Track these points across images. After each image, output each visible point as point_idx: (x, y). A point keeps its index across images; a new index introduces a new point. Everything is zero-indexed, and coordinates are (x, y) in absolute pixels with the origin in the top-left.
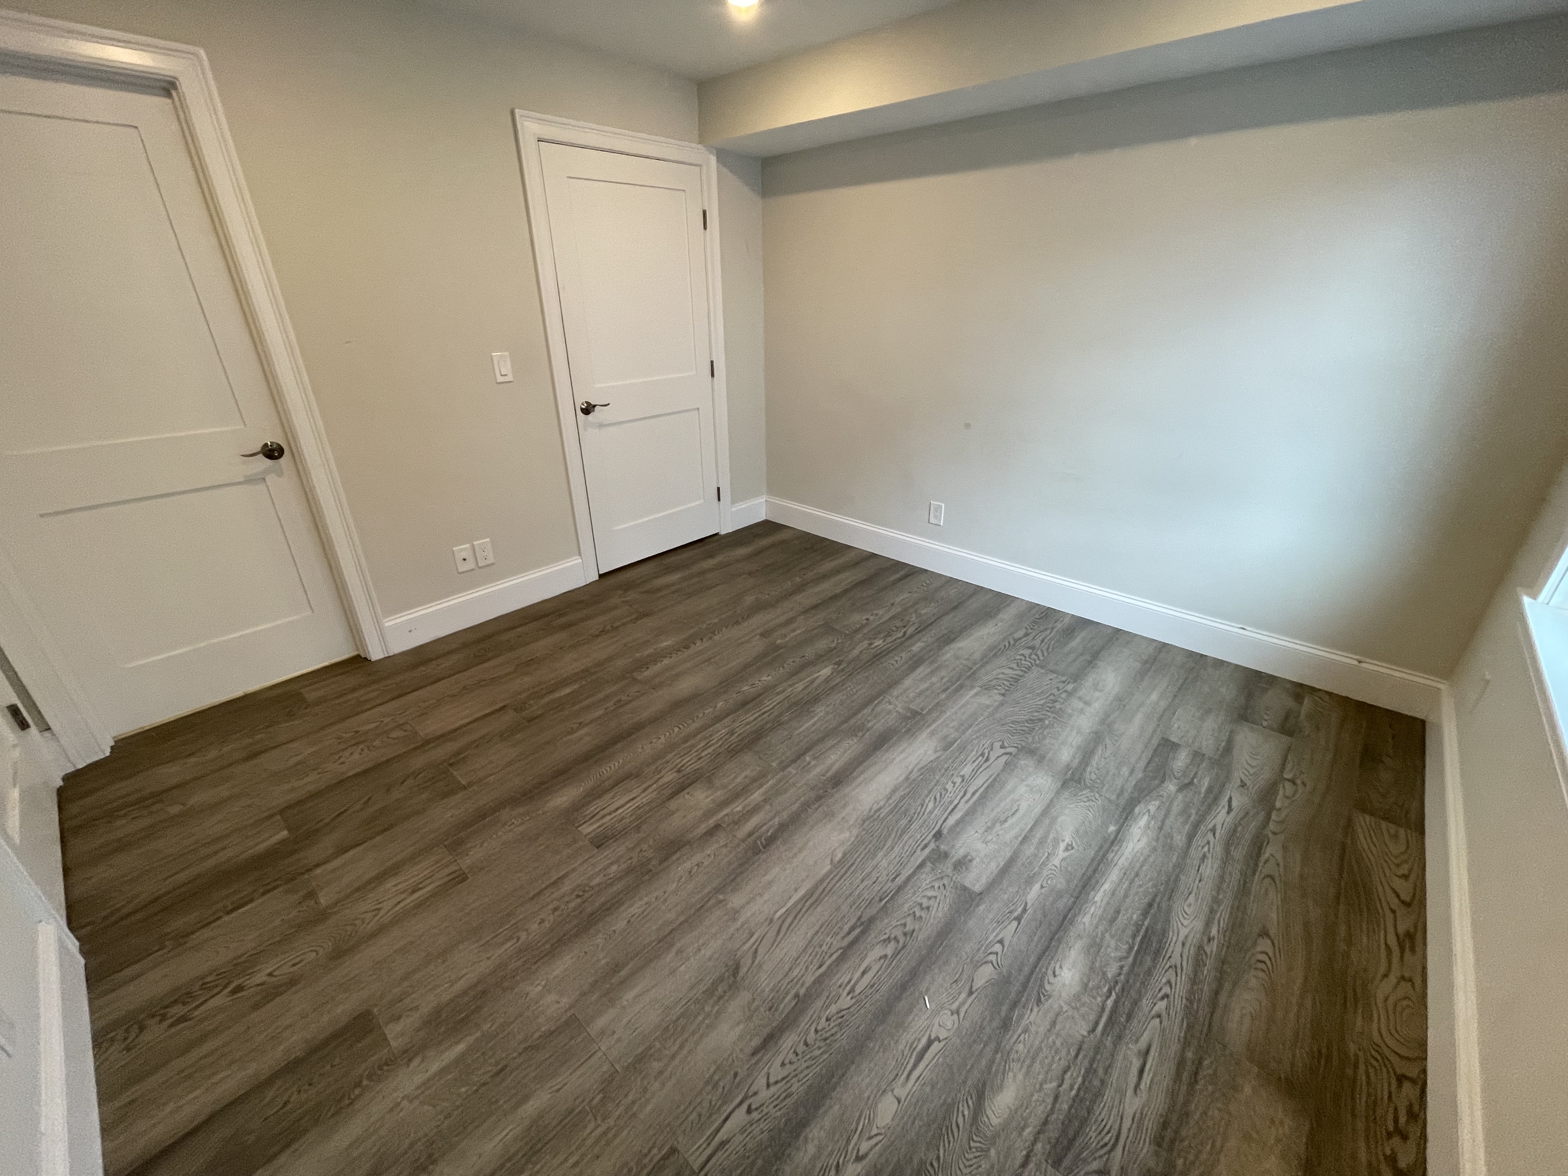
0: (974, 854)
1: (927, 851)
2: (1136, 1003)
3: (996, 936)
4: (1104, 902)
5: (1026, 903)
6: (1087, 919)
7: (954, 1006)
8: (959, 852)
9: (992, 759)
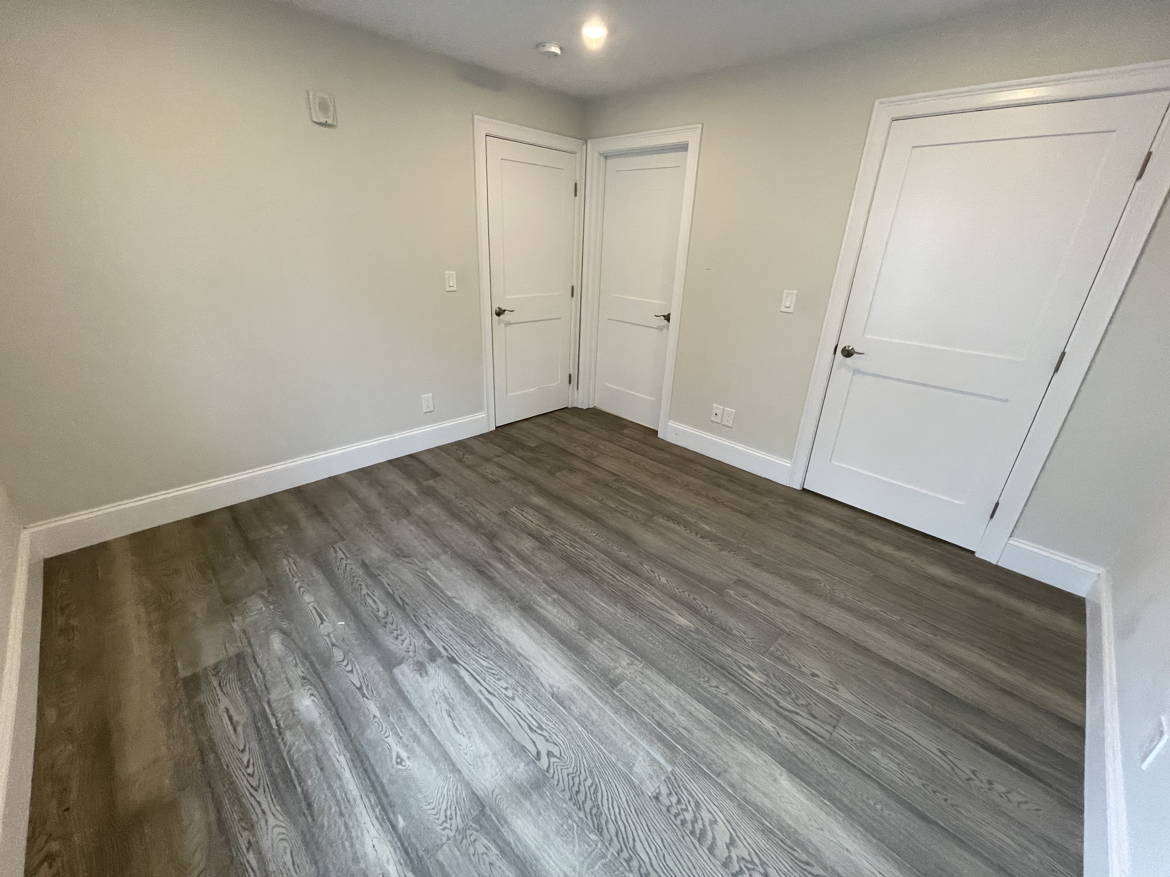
0: (426, 678)
1: (442, 650)
2: (260, 740)
3: (357, 671)
4: (336, 763)
5: (368, 698)
6: (332, 739)
7: (332, 636)
8: (431, 668)
9: (533, 736)
